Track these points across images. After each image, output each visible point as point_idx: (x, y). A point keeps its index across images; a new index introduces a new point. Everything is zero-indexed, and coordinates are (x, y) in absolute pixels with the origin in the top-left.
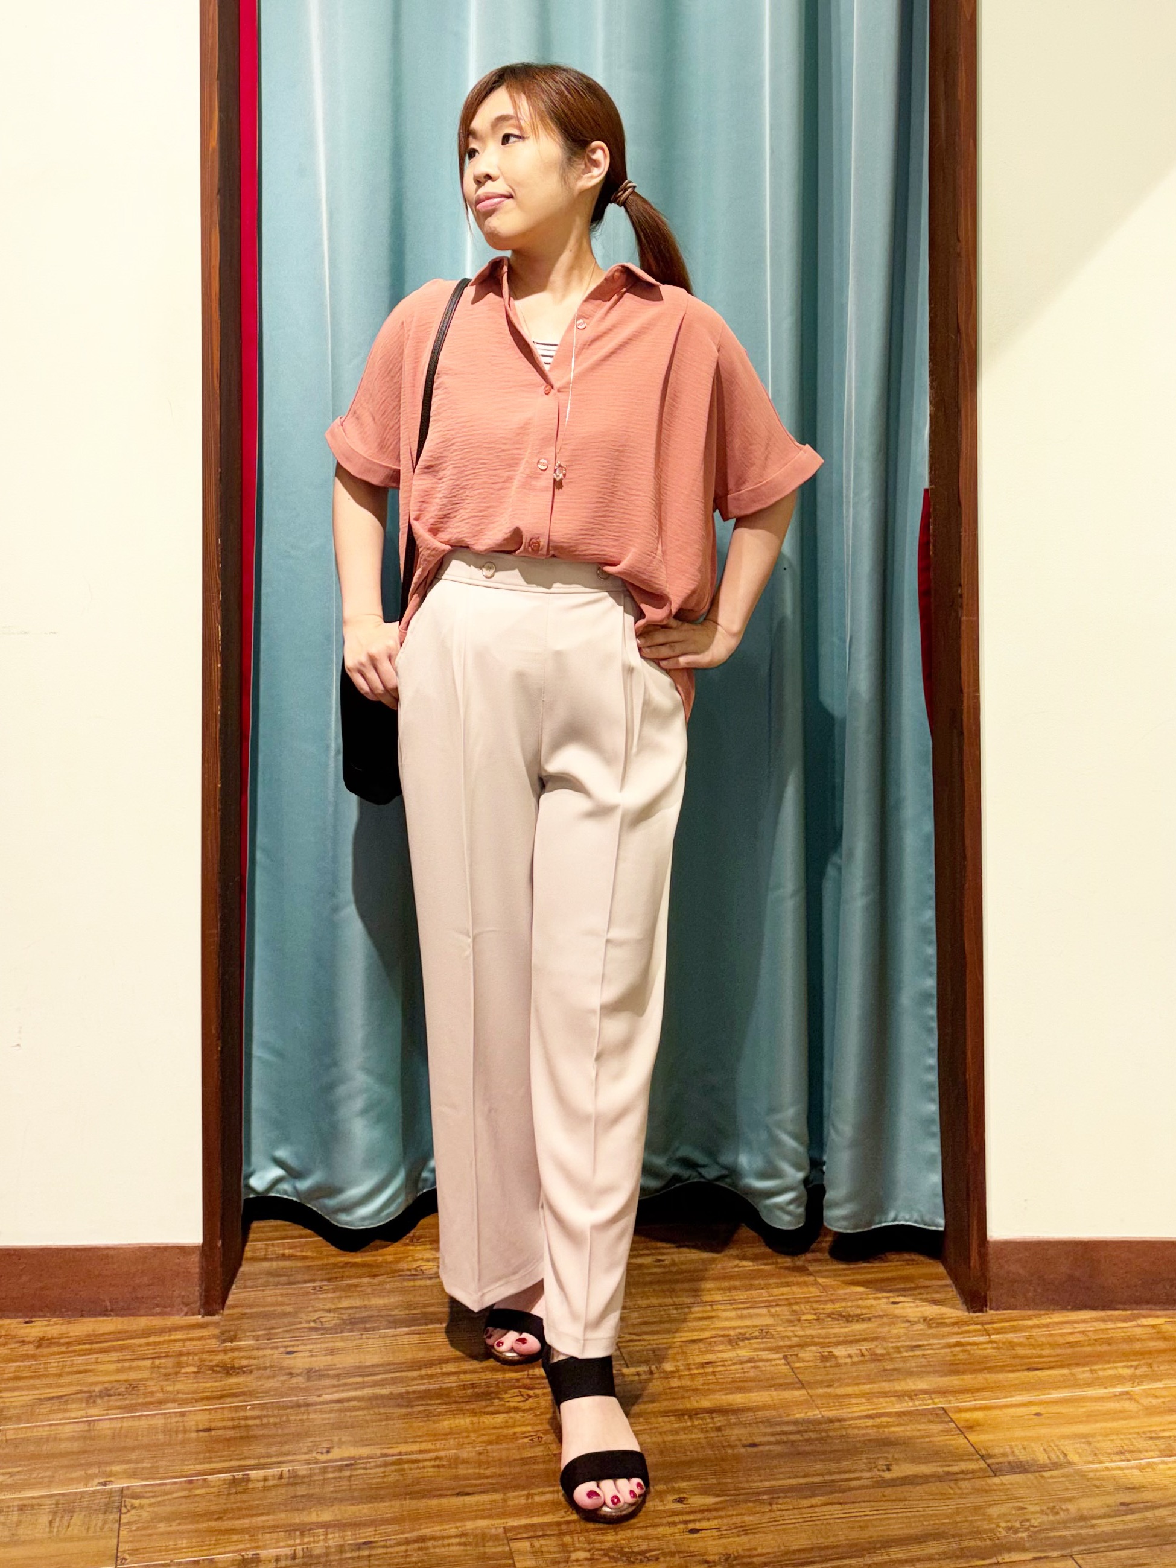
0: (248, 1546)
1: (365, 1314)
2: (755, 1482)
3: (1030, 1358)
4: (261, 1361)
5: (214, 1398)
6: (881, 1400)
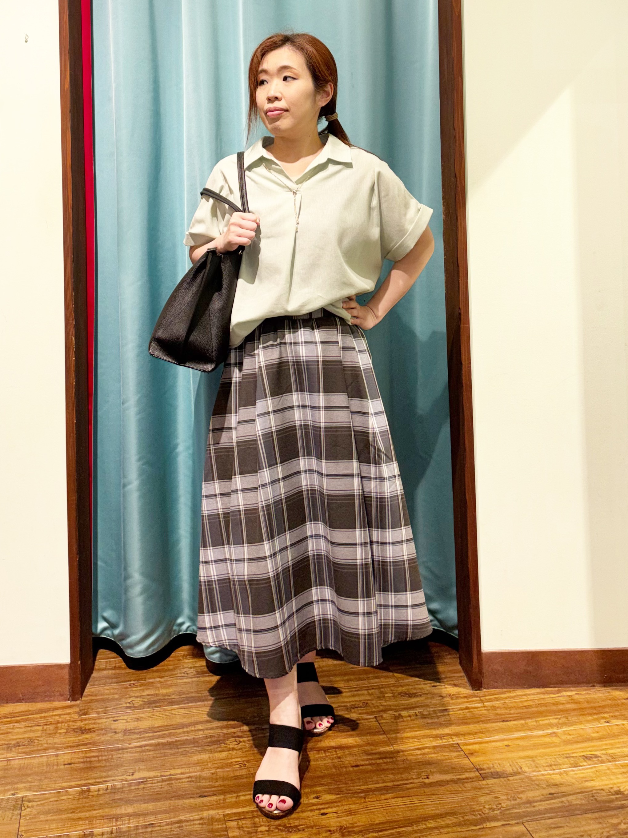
0: (88, 827)
1: (155, 699)
2: (357, 786)
3: (504, 715)
4: (100, 726)
5: (74, 746)
6: (425, 739)
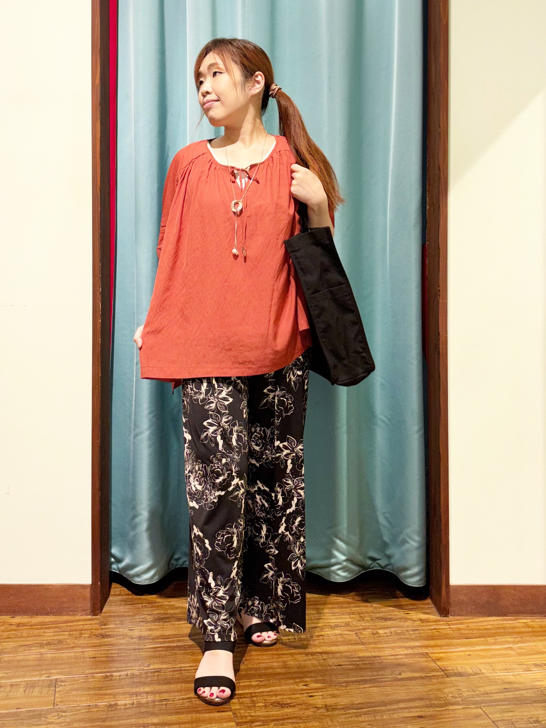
0: (112, 700)
1: (165, 616)
2: (339, 679)
3: (467, 634)
4: (118, 633)
5: (96, 646)
6: (398, 649)
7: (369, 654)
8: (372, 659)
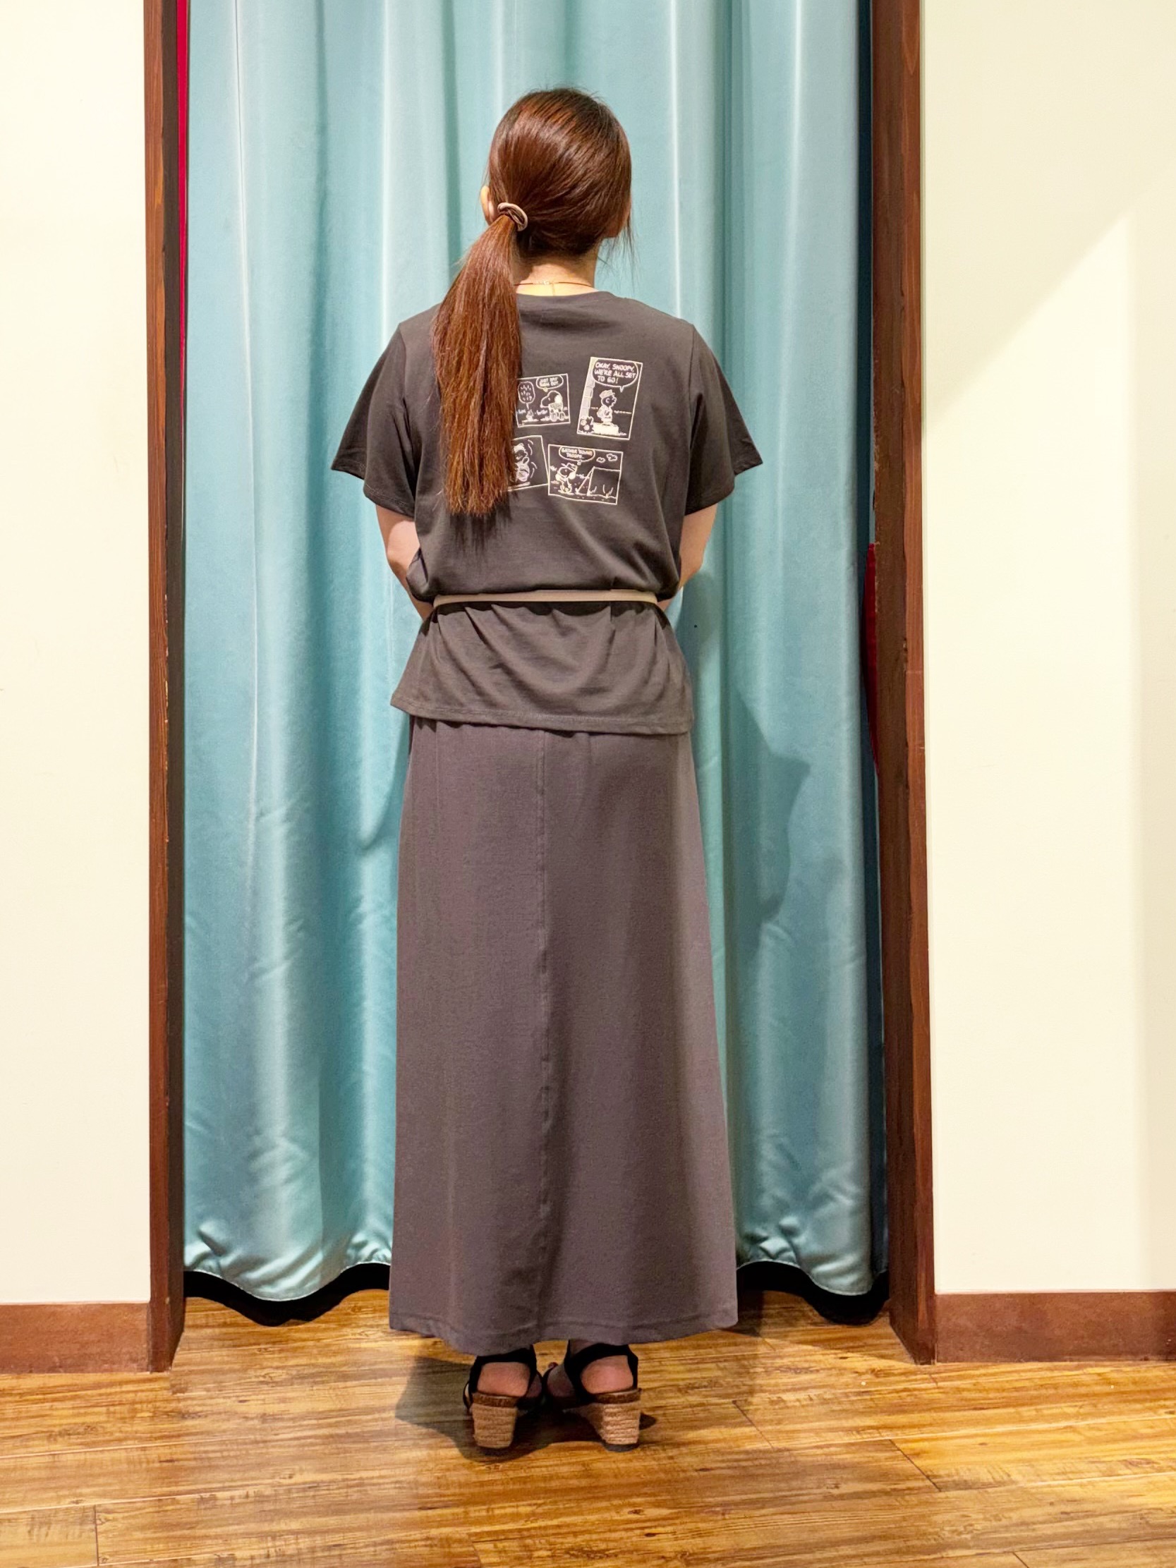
0: (223, 1548)
1: (311, 1371)
2: (708, 1497)
3: (976, 1400)
4: (215, 1408)
5: (171, 1437)
6: (830, 1434)
7: (767, 1444)
8: (774, 1455)
